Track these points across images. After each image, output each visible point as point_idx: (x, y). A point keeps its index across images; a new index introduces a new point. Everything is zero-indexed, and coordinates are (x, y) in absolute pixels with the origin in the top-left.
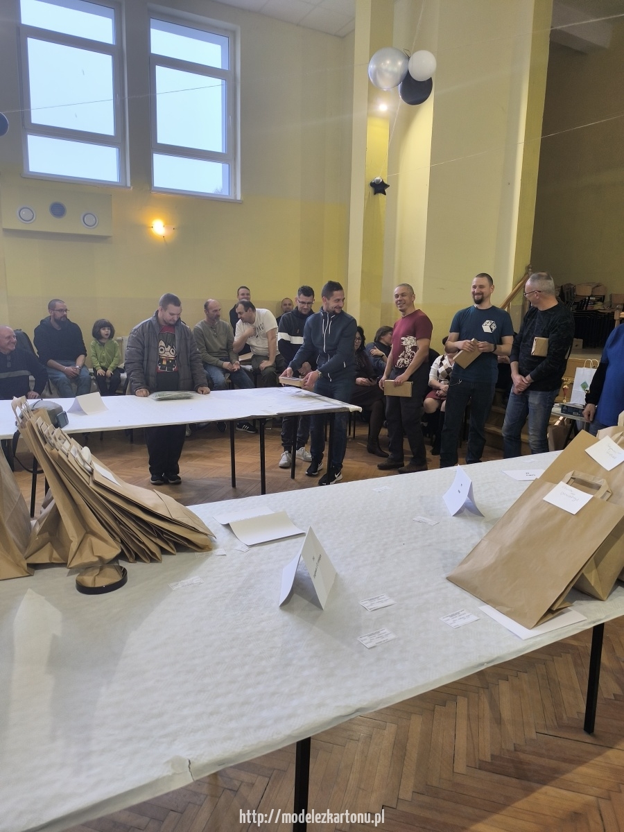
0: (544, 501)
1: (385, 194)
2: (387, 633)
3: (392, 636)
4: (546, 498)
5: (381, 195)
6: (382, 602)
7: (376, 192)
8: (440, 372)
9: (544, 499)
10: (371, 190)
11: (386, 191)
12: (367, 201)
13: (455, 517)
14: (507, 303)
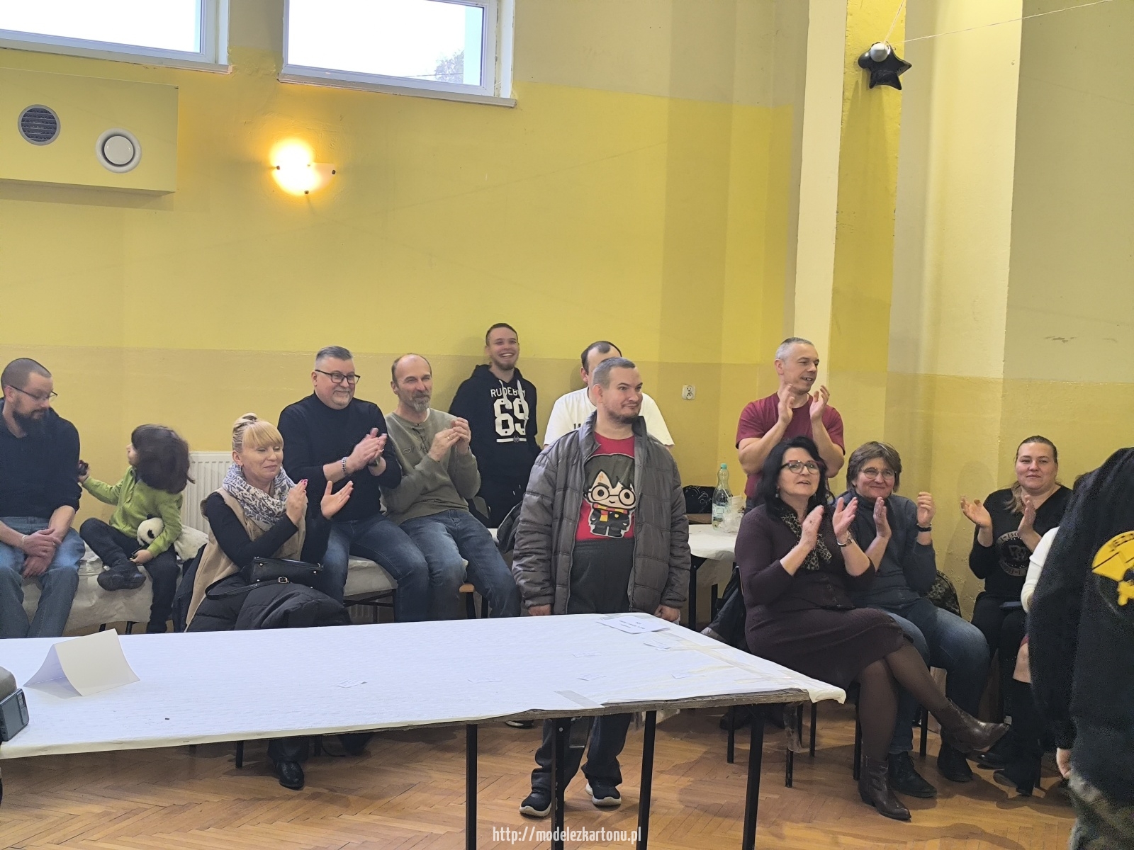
1: (899, 87)
5: (887, 91)
7: (874, 82)
10: (860, 76)
11: (901, 78)
12: (848, 104)
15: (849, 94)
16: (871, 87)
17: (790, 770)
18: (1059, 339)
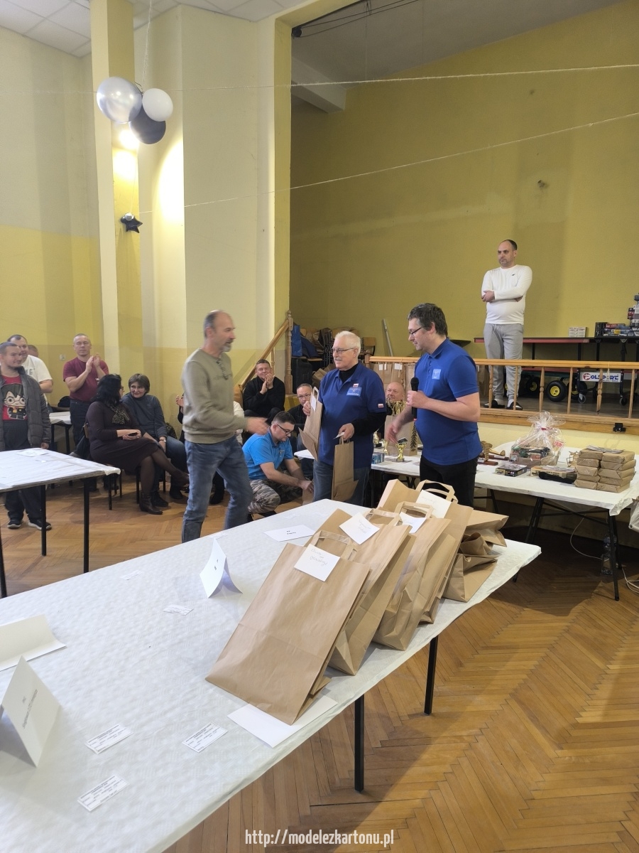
1: (138, 232)
2: (118, 782)
3: (123, 785)
4: (297, 566)
5: (133, 233)
6: (115, 736)
7: (128, 229)
9: (295, 566)
10: (121, 226)
11: (139, 228)
12: (118, 237)
13: (211, 600)
14: (271, 348)
15: (118, 233)
16: (127, 231)
17: (110, 503)
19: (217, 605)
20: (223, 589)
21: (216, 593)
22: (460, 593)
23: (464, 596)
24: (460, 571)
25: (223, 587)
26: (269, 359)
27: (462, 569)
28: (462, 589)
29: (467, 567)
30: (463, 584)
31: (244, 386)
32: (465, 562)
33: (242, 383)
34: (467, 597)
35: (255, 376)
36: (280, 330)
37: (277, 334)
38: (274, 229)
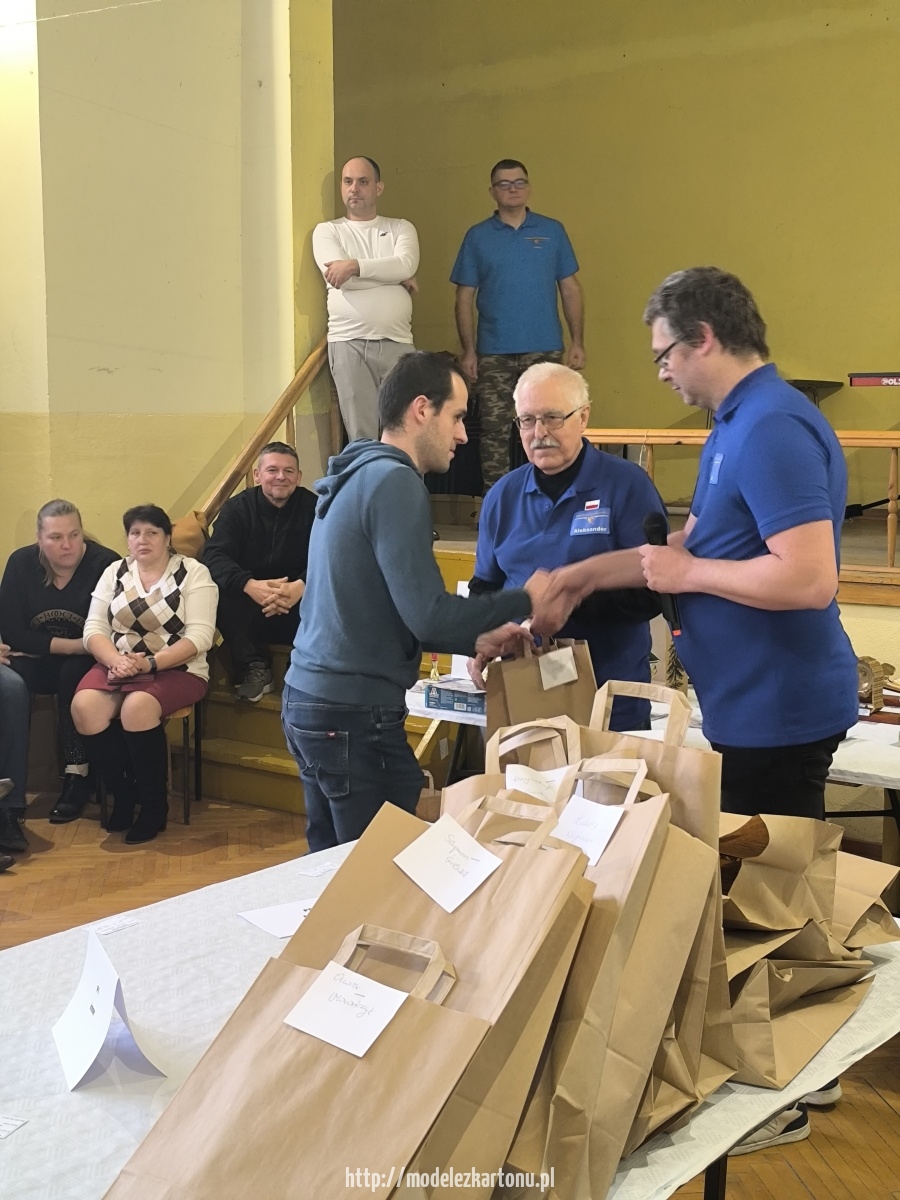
0: (288, 1026)
4: (293, 1019)
8: (114, 613)
9: (287, 1021)
13: (76, 1095)
14: (284, 411)
18: (104, 369)
19: (94, 1108)
20: (114, 1069)
21: (93, 1078)
22: (761, 1065)
23: (772, 1073)
24: (762, 1005)
25: (115, 1061)
26: (281, 436)
27: (766, 999)
28: (768, 1053)
29: (783, 996)
30: (771, 1040)
31: (209, 515)
32: (774, 984)
33: (204, 508)
34: (781, 1075)
35: (241, 487)
36: (312, 358)
37: (303, 371)
38: (289, 80)
